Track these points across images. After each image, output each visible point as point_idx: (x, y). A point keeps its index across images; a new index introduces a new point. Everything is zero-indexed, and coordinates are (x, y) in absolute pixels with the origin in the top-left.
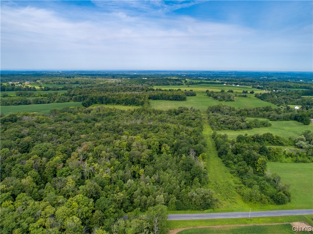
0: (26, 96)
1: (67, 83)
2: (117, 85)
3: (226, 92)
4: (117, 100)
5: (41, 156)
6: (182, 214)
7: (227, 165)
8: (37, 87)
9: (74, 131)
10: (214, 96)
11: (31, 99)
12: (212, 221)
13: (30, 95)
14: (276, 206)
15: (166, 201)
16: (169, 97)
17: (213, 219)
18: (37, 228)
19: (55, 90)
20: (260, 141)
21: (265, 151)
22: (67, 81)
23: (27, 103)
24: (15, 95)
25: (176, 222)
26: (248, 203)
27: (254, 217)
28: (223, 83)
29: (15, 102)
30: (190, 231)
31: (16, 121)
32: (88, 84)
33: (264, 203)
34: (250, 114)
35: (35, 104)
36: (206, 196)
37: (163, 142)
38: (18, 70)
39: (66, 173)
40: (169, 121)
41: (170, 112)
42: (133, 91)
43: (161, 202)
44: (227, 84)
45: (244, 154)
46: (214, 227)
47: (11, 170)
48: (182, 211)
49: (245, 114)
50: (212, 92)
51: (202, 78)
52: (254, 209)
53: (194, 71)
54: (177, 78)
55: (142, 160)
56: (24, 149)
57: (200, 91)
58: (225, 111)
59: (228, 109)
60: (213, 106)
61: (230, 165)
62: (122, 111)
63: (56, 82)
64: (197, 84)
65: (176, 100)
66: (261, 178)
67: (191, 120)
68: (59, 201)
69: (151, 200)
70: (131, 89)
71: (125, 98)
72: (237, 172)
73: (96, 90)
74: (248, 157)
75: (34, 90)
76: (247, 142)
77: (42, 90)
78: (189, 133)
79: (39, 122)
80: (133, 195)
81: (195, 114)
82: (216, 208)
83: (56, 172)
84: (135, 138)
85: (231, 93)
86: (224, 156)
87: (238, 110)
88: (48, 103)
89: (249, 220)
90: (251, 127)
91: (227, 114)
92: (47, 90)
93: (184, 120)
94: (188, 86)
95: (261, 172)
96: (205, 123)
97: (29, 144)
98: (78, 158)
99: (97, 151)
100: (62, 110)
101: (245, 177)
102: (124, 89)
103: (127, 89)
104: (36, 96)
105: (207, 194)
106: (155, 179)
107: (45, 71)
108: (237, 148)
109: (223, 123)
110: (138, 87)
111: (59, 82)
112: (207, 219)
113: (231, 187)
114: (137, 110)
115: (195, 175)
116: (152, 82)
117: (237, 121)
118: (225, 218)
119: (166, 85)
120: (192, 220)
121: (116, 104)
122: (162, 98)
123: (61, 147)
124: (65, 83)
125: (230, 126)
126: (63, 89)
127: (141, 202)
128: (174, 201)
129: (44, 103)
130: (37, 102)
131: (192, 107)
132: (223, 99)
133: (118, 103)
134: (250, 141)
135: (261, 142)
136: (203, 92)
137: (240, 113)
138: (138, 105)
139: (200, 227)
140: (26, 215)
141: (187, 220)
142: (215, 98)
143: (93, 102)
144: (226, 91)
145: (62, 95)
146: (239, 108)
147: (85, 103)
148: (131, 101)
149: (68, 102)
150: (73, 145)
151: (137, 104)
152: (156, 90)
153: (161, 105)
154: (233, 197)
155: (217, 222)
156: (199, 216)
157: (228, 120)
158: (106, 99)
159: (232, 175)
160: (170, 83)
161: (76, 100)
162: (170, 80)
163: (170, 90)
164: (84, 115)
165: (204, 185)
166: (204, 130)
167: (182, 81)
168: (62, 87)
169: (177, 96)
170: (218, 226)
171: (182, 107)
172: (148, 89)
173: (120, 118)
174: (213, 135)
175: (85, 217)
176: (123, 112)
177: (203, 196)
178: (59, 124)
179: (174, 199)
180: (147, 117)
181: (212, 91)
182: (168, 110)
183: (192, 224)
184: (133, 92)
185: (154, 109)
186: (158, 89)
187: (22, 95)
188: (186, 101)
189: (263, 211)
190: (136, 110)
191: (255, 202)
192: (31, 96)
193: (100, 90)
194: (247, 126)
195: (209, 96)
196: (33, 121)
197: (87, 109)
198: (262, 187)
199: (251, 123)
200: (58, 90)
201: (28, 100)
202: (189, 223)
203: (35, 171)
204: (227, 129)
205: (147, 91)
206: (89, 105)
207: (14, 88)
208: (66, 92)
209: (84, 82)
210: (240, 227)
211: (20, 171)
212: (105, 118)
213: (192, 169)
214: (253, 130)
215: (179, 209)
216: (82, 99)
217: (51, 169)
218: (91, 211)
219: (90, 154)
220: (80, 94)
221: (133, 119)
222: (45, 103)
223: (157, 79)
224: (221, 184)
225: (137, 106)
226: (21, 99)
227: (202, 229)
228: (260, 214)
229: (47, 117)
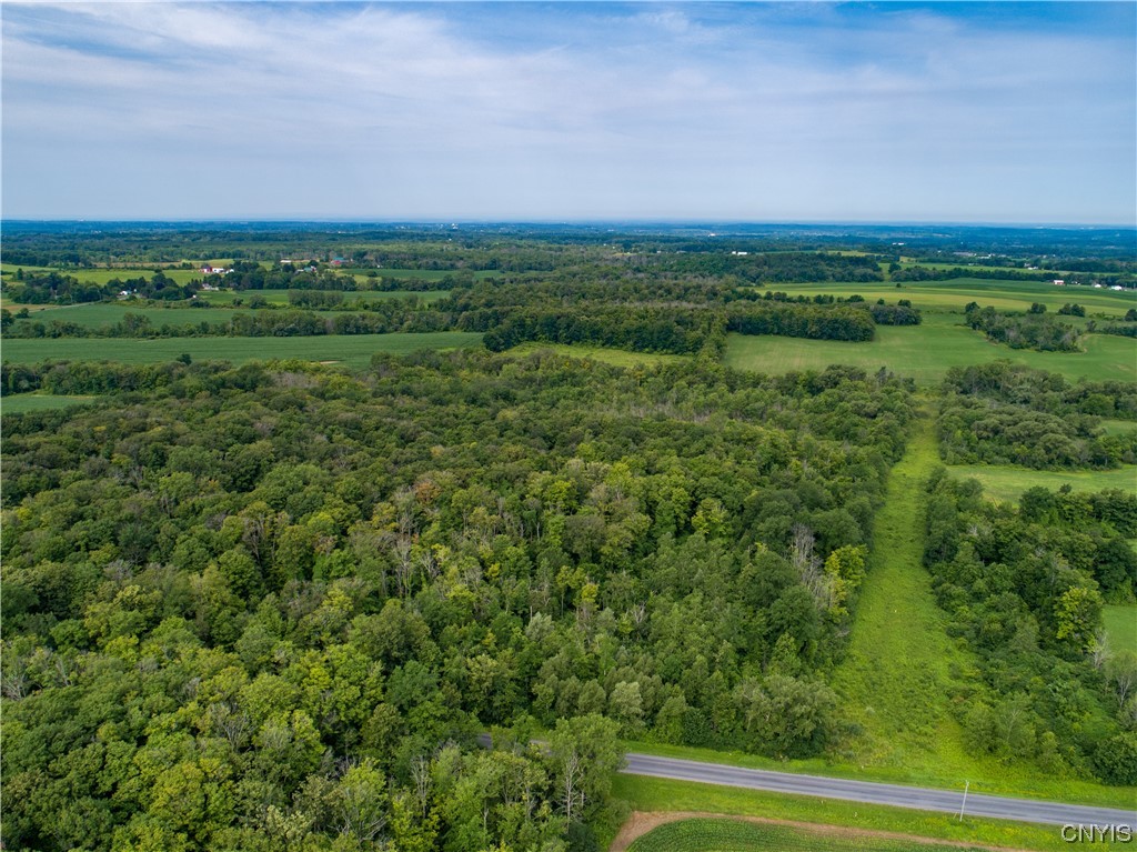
0: (320, 306)
1: (459, 264)
2: (630, 275)
3: (1050, 314)
4: (606, 330)
5: (278, 504)
6: (702, 760)
7: (944, 601)
8: (361, 279)
9: (418, 432)
10: (991, 329)
11: (330, 317)
12: (805, 803)
13: (332, 304)
14: (1100, 787)
15: (649, 704)
16: (805, 324)
17: (814, 798)
18: (169, 731)
19: (414, 290)
20: (1126, 519)
21: (1120, 560)
22: (462, 259)
23: (316, 331)
24: (288, 304)
25: (668, 786)
26: (980, 759)
27: (988, 815)
28: (1051, 277)
29: (280, 324)
30: (708, 827)
31: (253, 387)
32: (530, 269)
33: (1048, 770)
34: (1125, 406)
35: (341, 334)
36: (797, 709)
37: (705, 490)
38: (322, 221)
39: (340, 567)
40: (772, 415)
41: (789, 385)
42: (678, 298)
43: (631, 706)
44: (1067, 279)
45: (1021, 565)
46: (810, 826)
47: (175, 543)
48: (704, 751)
49: (1101, 406)
50: (990, 312)
51: (970, 255)
52: (997, 785)
53: (946, 228)
54: (863, 255)
55: (605, 549)
56: (244, 479)
57: (941, 306)
58: (1020, 390)
59: (1034, 383)
60: (969, 369)
61: (953, 603)
62: (612, 369)
63: (425, 261)
64: (937, 277)
65: (831, 337)
66: (1062, 667)
67: (857, 419)
68: (277, 658)
69: (592, 696)
70: (669, 292)
71: (636, 324)
72: (972, 633)
73: (547, 292)
74: (1037, 579)
75: (351, 286)
76: (1068, 519)
77: (376, 288)
78: (828, 465)
79: (322, 396)
80: (539, 668)
81: (885, 396)
82: (841, 758)
83: (313, 564)
84: (606, 471)
85: (1070, 320)
86: (943, 564)
87: (1077, 387)
88: (380, 333)
89: (961, 824)
90: (1110, 462)
91: (1026, 401)
92: (388, 290)
93: (830, 417)
94: (898, 286)
95: (1072, 643)
96: (922, 430)
97: (259, 466)
98: (393, 524)
99: (461, 505)
100: (407, 358)
101: (998, 657)
102: (646, 291)
103: (655, 293)
104: (349, 306)
105: (804, 702)
106: (633, 623)
107: (406, 224)
108: (1002, 537)
109: (991, 435)
110: (699, 287)
111: (435, 263)
112: (791, 795)
113: (933, 687)
114: (669, 368)
115: (782, 626)
116: (758, 266)
117: (1053, 432)
118: (864, 801)
119: (811, 279)
120: (731, 787)
121: (603, 345)
122: (779, 327)
123: (347, 481)
124: (453, 267)
125: (1017, 449)
126: (440, 287)
127: (559, 699)
128: (676, 711)
129: (367, 331)
130: (346, 328)
131: (883, 368)
132: (1030, 340)
133: (611, 341)
134: (1078, 517)
135: (1129, 523)
136: (953, 312)
137: (1081, 399)
138: (680, 351)
139: (752, 819)
140: (155, 685)
141: (710, 785)
142: (997, 335)
143: (523, 335)
144: (1052, 308)
145: (430, 306)
146: (1082, 380)
147: (492, 337)
148: (656, 335)
149: (446, 330)
150: (388, 479)
151: (677, 349)
152: (765, 298)
153: (769, 353)
154: (928, 729)
155: (826, 810)
156: (764, 779)
157: (1016, 423)
158: (569, 326)
159: (951, 644)
160: (828, 270)
161: (470, 326)
162: (831, 260)
163: (819, 300)
164: (478, 377)
165: (820, 665)
166: (905, 458)
167: (880, 265)
168: (438, 280)
169: (836, 321)
170: (824, 828)
171: (839, 367)
172: (733, 292)
173: (598, 394)
174: (930, 482)
175: (343, 719)
176: (616, 373)
177: (787, 705)
178: (381, 404)
179: (677, 702)
180: (696, 395)
181: (991, 309)
182: (784, 376)
183: (727, 803)
184: (674, 304)
185: (730, 368)
186: (774, 292)
187: (307, 303)
188: (873, 344)
189: (1033, 801)
190: (664, 369)
191: (1010, 761)
192: (333, 308)
193: (558, 293)
194: (1091, 453)
195: (974, 328)
196: (306, 389)
197: (496, 356)
198: (1057, 704)
199: (1110, 444)
200: (425, 288)
201: (318, 321)
202: (716, 797)
203: (243, 553)
204: (1005, 463)
205: (727, 300)
206: (508, 345)
207: (289, 281)
208: (446, 295)
209: (515, 261)
210: (914, 844)
211: (201, 547)
212: (544, 394)
213: (777, 602)
214: (1117, 472)
215: (693, 741)
216: (491, 322)
217: (295, 552)
218: (365, 703)
219: (437, 514)
220: (489, 305)
221: (644, 402)
222: (372, 333)
223: (781, 258)
224: (895, 673)
225: (676, 353)
226: (297, 317)
227: (757, 826)
228: (1015, 808)
229: (353, 381)
